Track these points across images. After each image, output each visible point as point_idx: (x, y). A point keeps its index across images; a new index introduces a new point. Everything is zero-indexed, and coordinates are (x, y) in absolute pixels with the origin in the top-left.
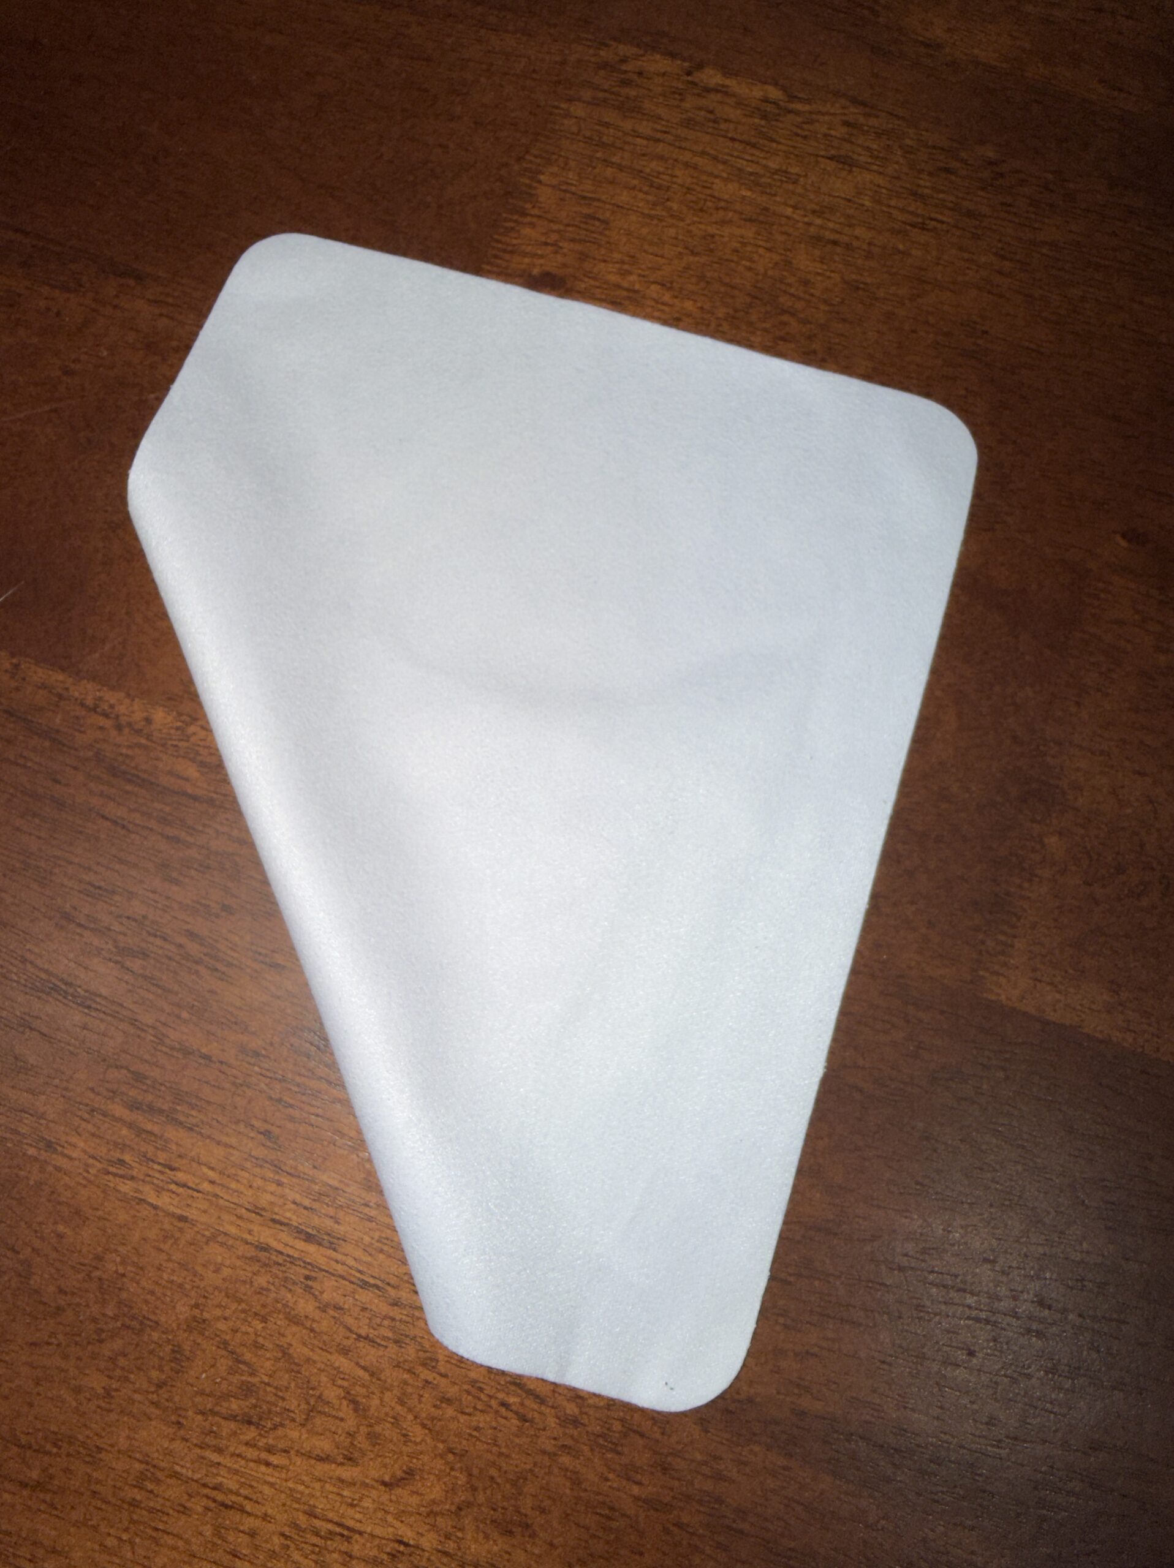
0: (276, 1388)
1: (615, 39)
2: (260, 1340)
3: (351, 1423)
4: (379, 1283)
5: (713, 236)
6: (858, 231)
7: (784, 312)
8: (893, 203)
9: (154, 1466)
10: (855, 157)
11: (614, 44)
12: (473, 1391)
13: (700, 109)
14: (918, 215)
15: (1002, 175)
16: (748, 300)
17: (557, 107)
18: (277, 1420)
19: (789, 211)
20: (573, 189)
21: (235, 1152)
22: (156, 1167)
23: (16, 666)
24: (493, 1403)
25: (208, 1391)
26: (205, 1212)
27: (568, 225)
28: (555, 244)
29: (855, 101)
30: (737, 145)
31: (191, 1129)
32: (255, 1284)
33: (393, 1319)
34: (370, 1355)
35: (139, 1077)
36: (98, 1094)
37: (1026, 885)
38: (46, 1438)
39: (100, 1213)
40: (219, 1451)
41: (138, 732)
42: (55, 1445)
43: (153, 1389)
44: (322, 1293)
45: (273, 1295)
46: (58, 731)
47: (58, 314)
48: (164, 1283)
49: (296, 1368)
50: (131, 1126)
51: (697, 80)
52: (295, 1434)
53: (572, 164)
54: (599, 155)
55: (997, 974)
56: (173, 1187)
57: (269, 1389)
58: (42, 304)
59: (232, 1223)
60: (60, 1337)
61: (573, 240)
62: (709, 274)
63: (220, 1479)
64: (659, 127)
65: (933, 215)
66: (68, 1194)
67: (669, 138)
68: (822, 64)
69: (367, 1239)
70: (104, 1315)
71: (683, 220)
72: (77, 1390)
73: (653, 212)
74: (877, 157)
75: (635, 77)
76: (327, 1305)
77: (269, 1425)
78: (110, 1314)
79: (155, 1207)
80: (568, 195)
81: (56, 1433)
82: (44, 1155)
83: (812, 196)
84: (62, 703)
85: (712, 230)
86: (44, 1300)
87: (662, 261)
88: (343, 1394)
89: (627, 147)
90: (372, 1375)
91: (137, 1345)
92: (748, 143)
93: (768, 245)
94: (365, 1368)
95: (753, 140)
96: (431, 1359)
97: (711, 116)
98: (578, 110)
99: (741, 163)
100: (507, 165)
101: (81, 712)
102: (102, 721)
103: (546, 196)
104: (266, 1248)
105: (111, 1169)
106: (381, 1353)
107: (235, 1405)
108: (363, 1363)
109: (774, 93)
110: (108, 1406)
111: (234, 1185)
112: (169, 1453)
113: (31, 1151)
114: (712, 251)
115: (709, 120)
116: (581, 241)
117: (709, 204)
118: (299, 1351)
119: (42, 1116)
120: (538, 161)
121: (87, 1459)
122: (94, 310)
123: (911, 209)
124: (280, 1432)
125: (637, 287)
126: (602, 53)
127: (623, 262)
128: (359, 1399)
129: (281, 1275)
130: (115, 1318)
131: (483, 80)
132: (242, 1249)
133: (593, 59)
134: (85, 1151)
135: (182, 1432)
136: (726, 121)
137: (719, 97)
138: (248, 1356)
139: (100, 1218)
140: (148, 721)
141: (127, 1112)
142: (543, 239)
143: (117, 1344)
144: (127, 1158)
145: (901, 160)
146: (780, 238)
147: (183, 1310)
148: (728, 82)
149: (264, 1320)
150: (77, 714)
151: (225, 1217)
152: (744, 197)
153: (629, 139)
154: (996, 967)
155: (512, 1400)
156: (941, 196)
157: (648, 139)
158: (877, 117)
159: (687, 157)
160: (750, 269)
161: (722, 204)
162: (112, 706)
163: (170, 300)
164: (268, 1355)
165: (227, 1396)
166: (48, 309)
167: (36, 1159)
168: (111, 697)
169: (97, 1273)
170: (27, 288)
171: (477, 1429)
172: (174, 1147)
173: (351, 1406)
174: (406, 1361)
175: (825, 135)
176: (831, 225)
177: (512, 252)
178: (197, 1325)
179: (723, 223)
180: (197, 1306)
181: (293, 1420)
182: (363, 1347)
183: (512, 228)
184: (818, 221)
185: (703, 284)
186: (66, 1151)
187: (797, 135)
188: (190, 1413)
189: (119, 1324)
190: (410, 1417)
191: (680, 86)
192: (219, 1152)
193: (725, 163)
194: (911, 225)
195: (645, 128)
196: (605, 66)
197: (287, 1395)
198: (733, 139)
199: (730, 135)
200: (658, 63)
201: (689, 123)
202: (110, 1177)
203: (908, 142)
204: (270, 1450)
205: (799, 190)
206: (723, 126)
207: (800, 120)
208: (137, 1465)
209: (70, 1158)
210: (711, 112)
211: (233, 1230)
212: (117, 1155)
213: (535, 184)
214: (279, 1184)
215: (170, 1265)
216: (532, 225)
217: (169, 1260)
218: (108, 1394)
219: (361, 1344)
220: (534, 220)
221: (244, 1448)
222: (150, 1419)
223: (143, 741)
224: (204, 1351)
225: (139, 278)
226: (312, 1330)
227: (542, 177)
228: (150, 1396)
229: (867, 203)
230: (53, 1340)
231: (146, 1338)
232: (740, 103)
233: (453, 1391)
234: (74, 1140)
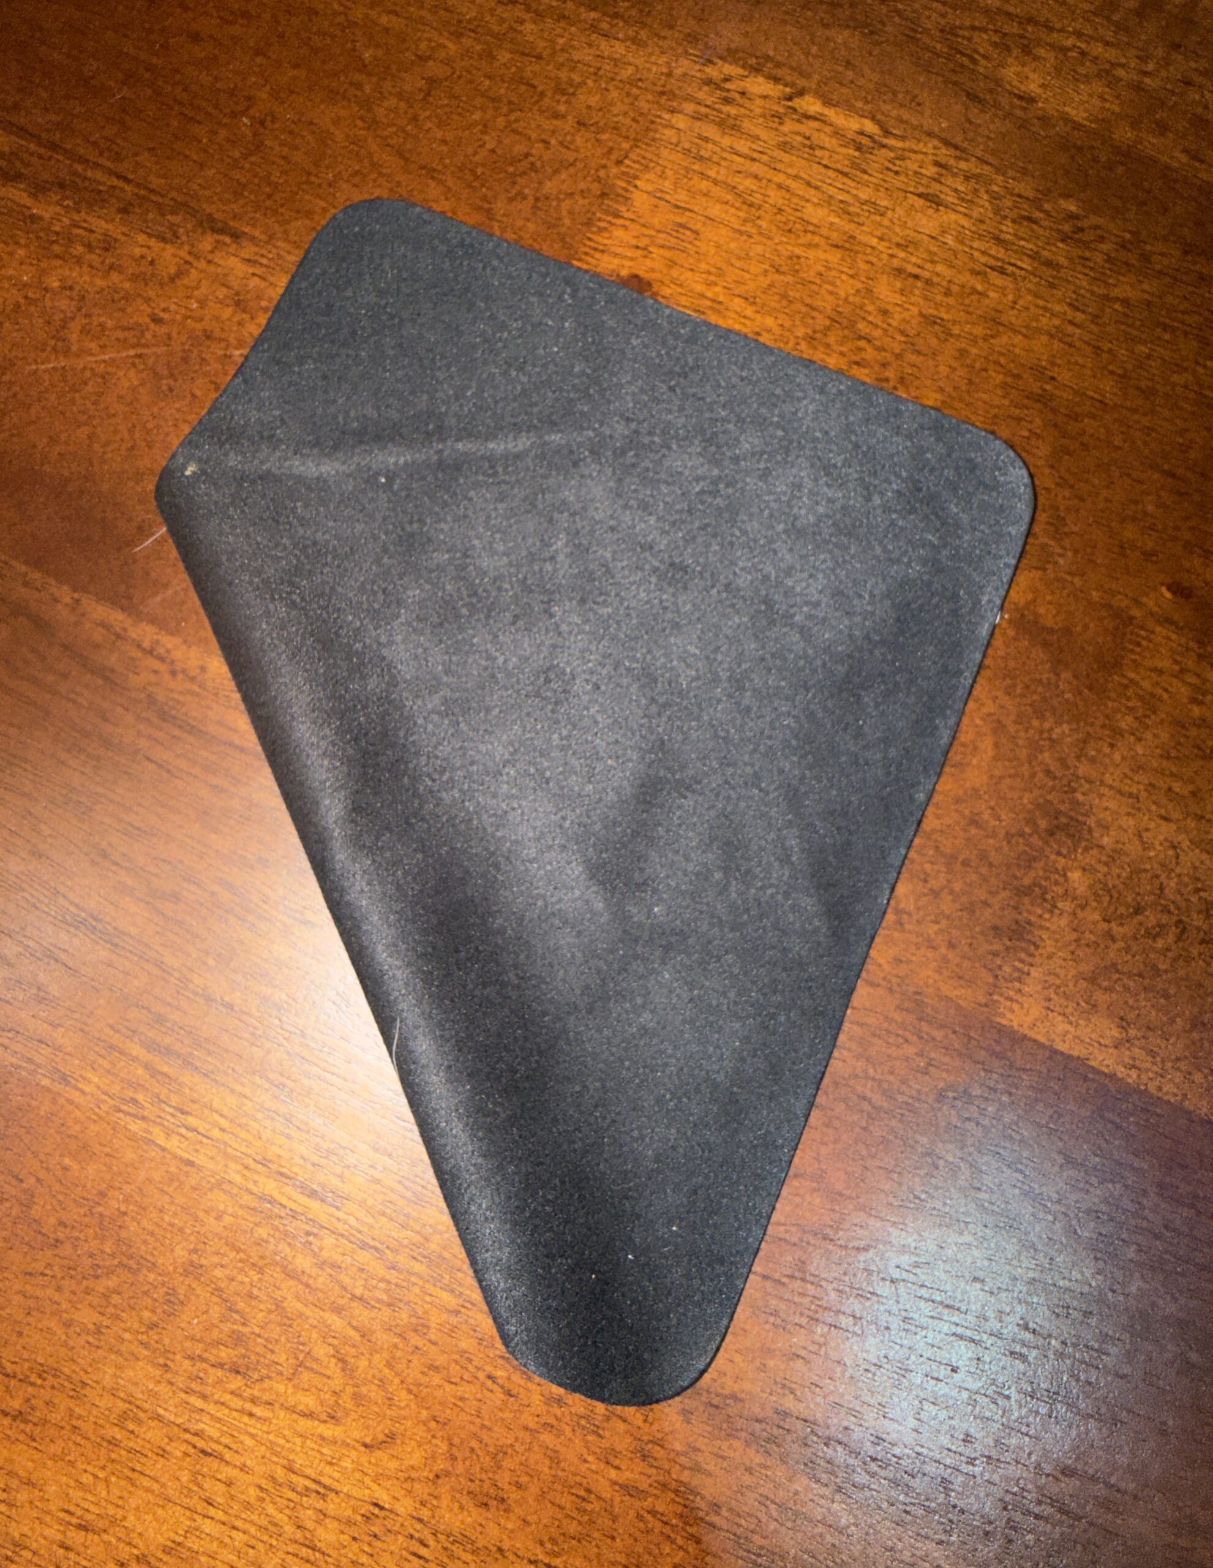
0: (267, 1340)
1: (721, 58)
2: (255, 1291)
3: (337, 1383)
4: (379, 1245)
5: (799, 257)
6: (940, 268)
7: (860, 338)
8: (976, 244)
9: (138, 1407)
10: (942, 196)
11: (720, 62)
12: (463, 1361)
13: (798, 133)
14: (997, 259)
15: (1082, 230)
16: (828, 322)
17: (659, 117)
18: (264, 1372)
19: (874, 242)
20: (668, 197)
21: (247, 1102)
22: (168, 1109)
23: (78, 601)
24: (481, 1375)
25: (198, 1336)
26: (212, 1158)
27: (659, 231)
28: (645, 249)
29: (947, 143)
30: (830, 173)
31: (206, 1075)
32: (256, 1235)
33: (388, 1282)
34: (362, 1315)
35: (160, 1019)
36: (118, 1031)
37: (1047, 916)
38: (31, 1369)
39: (108, 1150)
40: (204, 1397)
41: (192, 679)
42: (40, 1376)
43: (143, 1330)
44: (321, 1249)
45: (272, 1247)
46: (112, 671)
47: (152, 263)
48: (165, 1225)
49: (288, 1322)
50: (147, 1066)
51: (797, 106)
52: (281, 1388)
53: (669, 173)
54: (696, 167)
55: (1011, 999)
56: (183, 1131)
57: (259, 1340)
58: (138, 251)
59: (238, 1172)
60: (56, 1268)
61: (663, 247)
62: (791, 293)
63: (202, 1426)
64: (754, 146)
65: (1013, 261)
66: (77, 1127)
67: (765, 158)
68: (919, 104)
69: (370, 1202)
70: (102, 1252)
71: (770, 238)
72: (68, 1324)
73: (743, 228)
74: (963, 200)
75: (737, 96)
76: (324, 1263)
77: (256, 1376)
78: (108, 1250)
79: (164, 1149)
80: (663, 203)
81: (41, 1365)
82: (58, 1087)
83: (898, 230)
84: (118, 643)
85: (798, 251)
86: (44, 1231)
87: (747, 276)
88: (332, 1352)
89: (723, 163)
90: (363, 1336)
91: (132, 1284)
92: (841, 173)
93: (851, 272)
94: (354, 1328)
95: (846, 170)
96: (424, 1326)
97: (808, 142)
98: (680, 121)
99: (832, 191)
100: (605, 167)
101: (138, 654)
102: (157, 665)
103: (640, 200)
104: (272, 1201)
105: (123, 1107)
106: (373, 1315)
107: (224, 1354)
108: (355, 1323)
109: (870, 127)
110: (96, 1343)
111: (243, 1134)
112: (155, 1395)
113: (45, 1082)
114: (797, 271)
115: (805, 146)
116: (670, 248)
117: (798, 226)
118: (293, 1305)
119: (59, 1049)
120: (637, 166)
121: (72, 1393)
122: (186, 262)
123: (993, 252)
124: (267, 1384)
125: (721, 299)
126: (708, 70)
127: (709, 273)
128: (348, 1359)
129: (281, 1228)
130: (113, 1256)
131: (590, 82)
132: (246, 1199)
133: (699, 75)
134: (98, 1087)
135: (168, 1376)
136: (822, 148)
137: (815, 124)
138: (241, 1305)
139: (107, 1155)
140: (203, 669)
141: (144, 1051)
142: (634, 242)
143: (113, 1282)
144: (140, 1097)
145: (987, 204)
146: (863, 266)
147: (181, 1253)
148: (826, 111)
149: (261, 1271)
150: (133, 654)
151: (232, 1165)
152: (832, 224)
153: (725, 155)
154: (1011, 993)
155: (499, 1373)
156: (1022, 243)
157: (746, 157)
158: (966, 160)
159: (780, 178)
160: (831, 293)
161: (811, 228)
162: (168, 651)
163: (264, 261)
164: (262, 1307)
165: (218, 1343)
166: (142, 257)
167: (49, 1090)
168: (169, 642)
169: (100, 1209)
170: (124, 234)
171: (461, 1399)
172: (187, 1091)
173: (340, 1365)
174: (397, 1325)
175: (916, 173)
176: (914, 259)
177: (603, 251)
178: (192, 1269)
179: (810, 246)
180: (195, 1251)
181: (281, 1374)
182: (357, 1309)
183: (606, 229)
184: (902, 255)
185: (784, 303)
186: (80, 1085)
187: (888, 169)
188: (178, 1357)
189: (116, 1262)
190: (397, 1381)
191: (781, 110)
192: (232, 1101)
193: (817, 188)
194: (991, 268)
195: (743, 146)
196: (709, 82)
197: (276, 1349)
198: (826, 167)
199: (824, 162)
200: (759, 85)
201: (784, 147)
202: (121, 1115)
203: (995, 188)
204: (253, 1400)
205: (886, 222)
206: (818, 153)
207: (892, 155)
208: (120, 1404)
209: (82, 1092)
210: (808, 138)
211: (238, 1179)
212: (130, 1093)
213: (631, 189)
214: (288, 1137)
215: (173, 1208)
216: (625, 227)
217: (172, 1203)
218: (98, 1330)
219: (354, 1304)
220: (627, 223)
221: (228, 1396)
222: (138, 1359)
223: (196, 688)
224: (198, 1296)
225: (236, 236)
226: (308, 1286)
227: (638, 183)
228: (140, 1337)
229: (950, 242)
230: (48, 1272)
231: (141, 1278)
232: (837, 133)
233: (441, 1360)
234: (89, 1075)
